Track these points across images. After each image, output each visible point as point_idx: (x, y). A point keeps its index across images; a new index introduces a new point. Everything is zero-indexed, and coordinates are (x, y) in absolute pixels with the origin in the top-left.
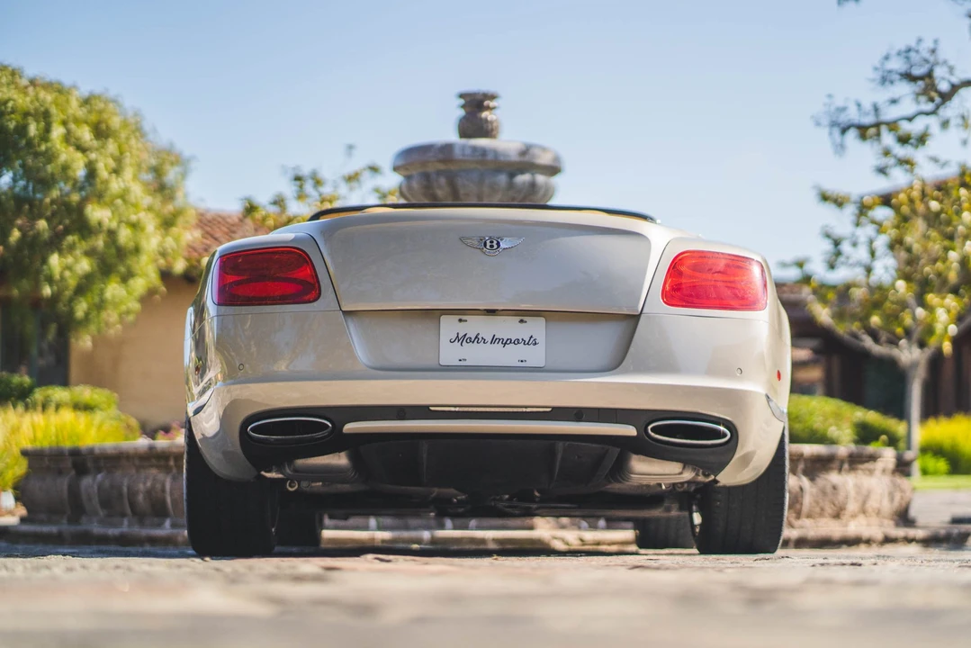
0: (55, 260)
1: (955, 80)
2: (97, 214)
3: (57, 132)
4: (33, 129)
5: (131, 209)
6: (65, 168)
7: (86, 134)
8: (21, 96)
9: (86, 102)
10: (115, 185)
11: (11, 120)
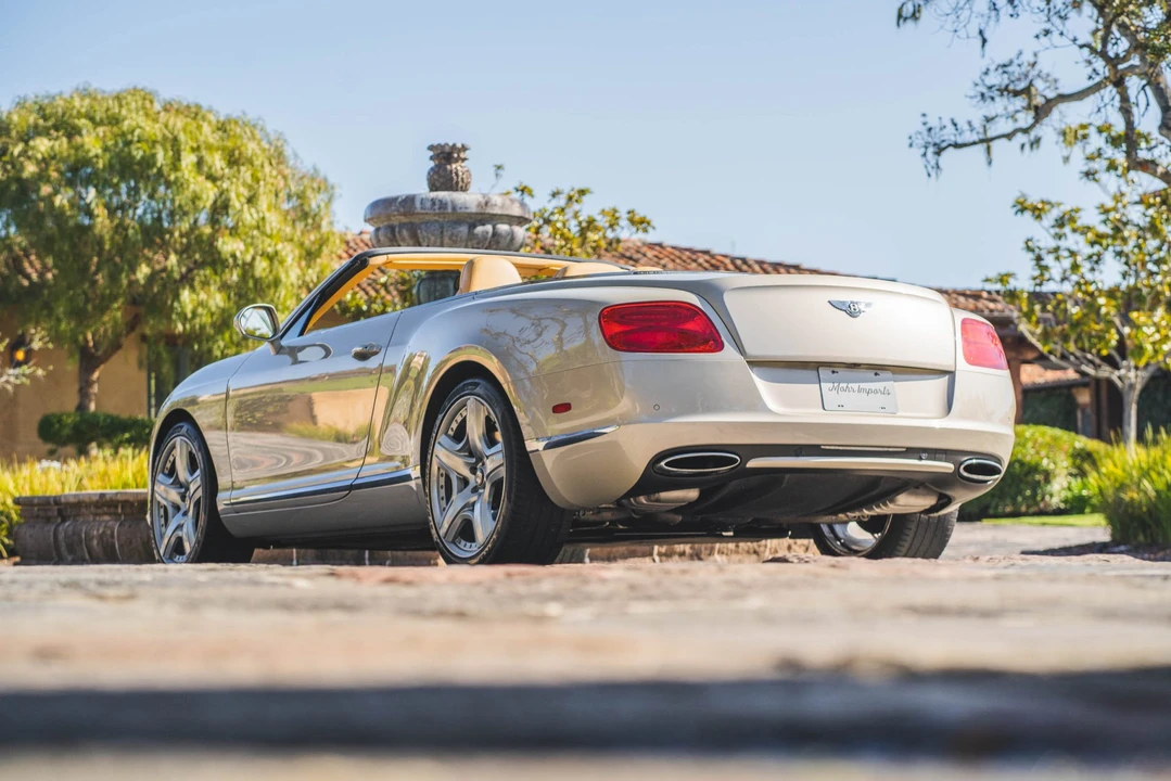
0: (186, 294)
1: (1051, 95)
2: (228, 245)
3: (188, 159)
4: (162, 158)
5: (268, 241)
6: (195, 198)
7: (217, 162)
8: (150, 123)
9: (222, 128)
10: (249, 216)
11: (138, 148)
